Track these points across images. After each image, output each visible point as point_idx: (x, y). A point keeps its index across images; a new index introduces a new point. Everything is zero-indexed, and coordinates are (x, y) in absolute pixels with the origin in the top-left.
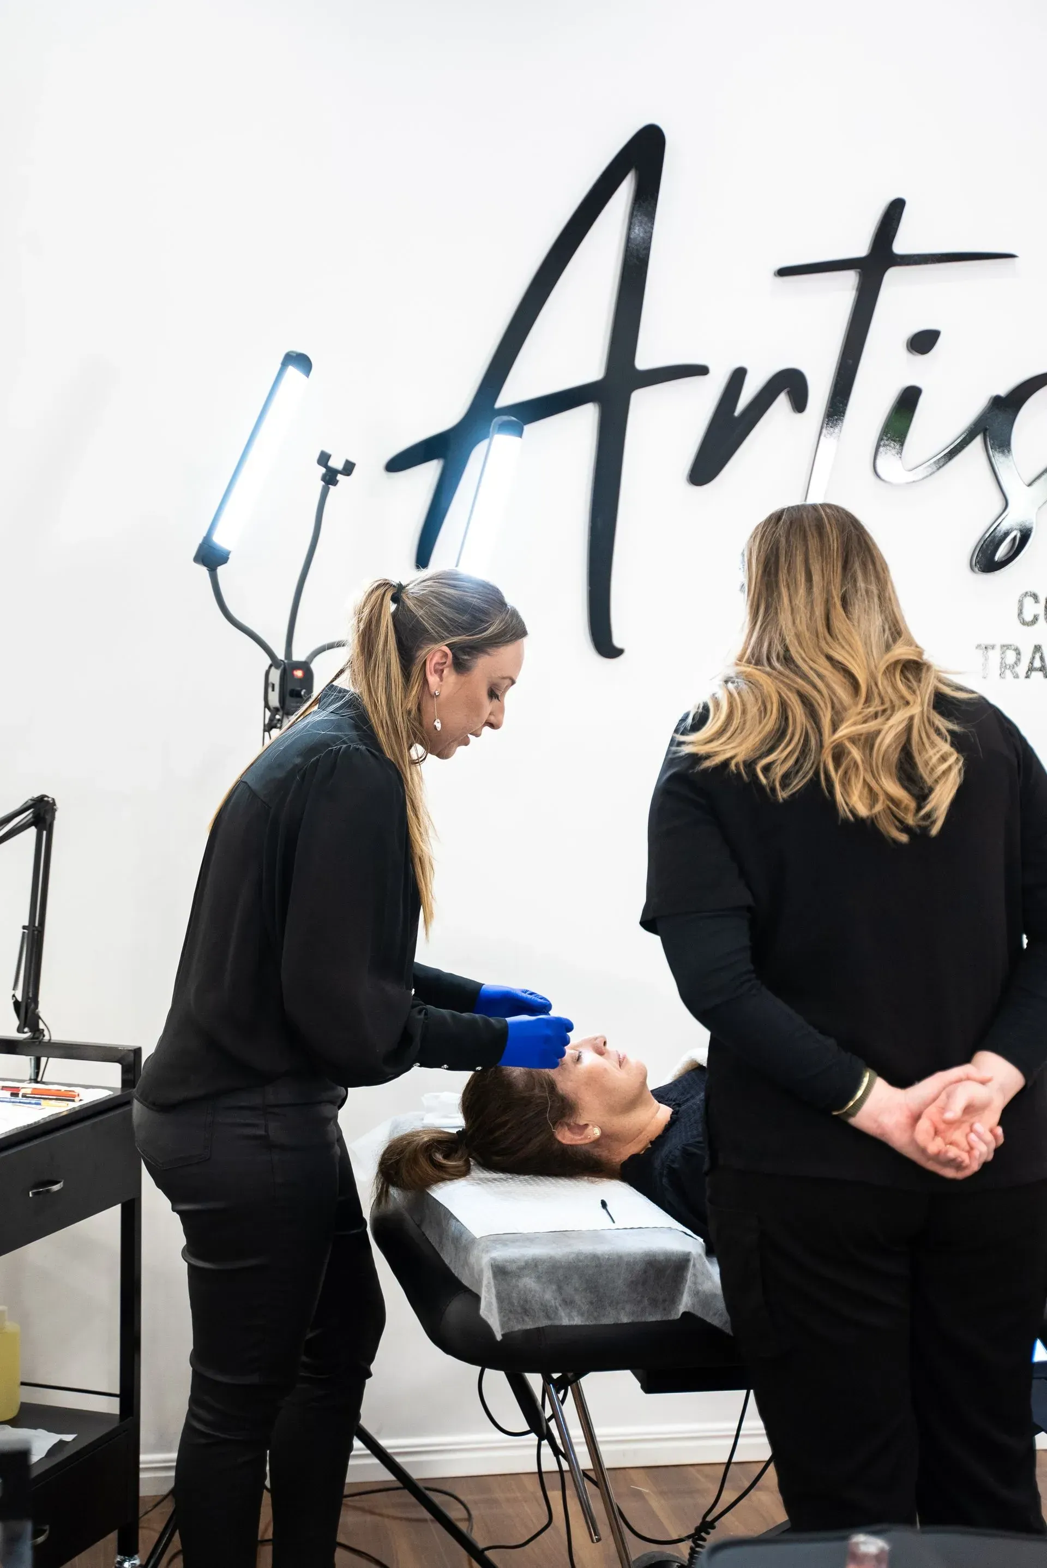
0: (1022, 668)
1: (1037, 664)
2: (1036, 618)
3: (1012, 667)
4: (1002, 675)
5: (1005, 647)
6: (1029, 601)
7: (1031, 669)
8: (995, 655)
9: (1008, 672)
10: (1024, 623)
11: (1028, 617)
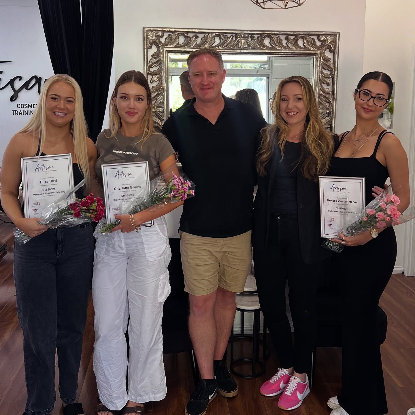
0: (18, 114)
1: (20, 113)
2: (20, 107)
3: (17, 113)
4: (16, 114)
5: (16, 111)
6: (19, 105)
7: (20, 114)
8: (15, 112)
9: (17, 114)
10: (18, 108)
11: (19, 107)
